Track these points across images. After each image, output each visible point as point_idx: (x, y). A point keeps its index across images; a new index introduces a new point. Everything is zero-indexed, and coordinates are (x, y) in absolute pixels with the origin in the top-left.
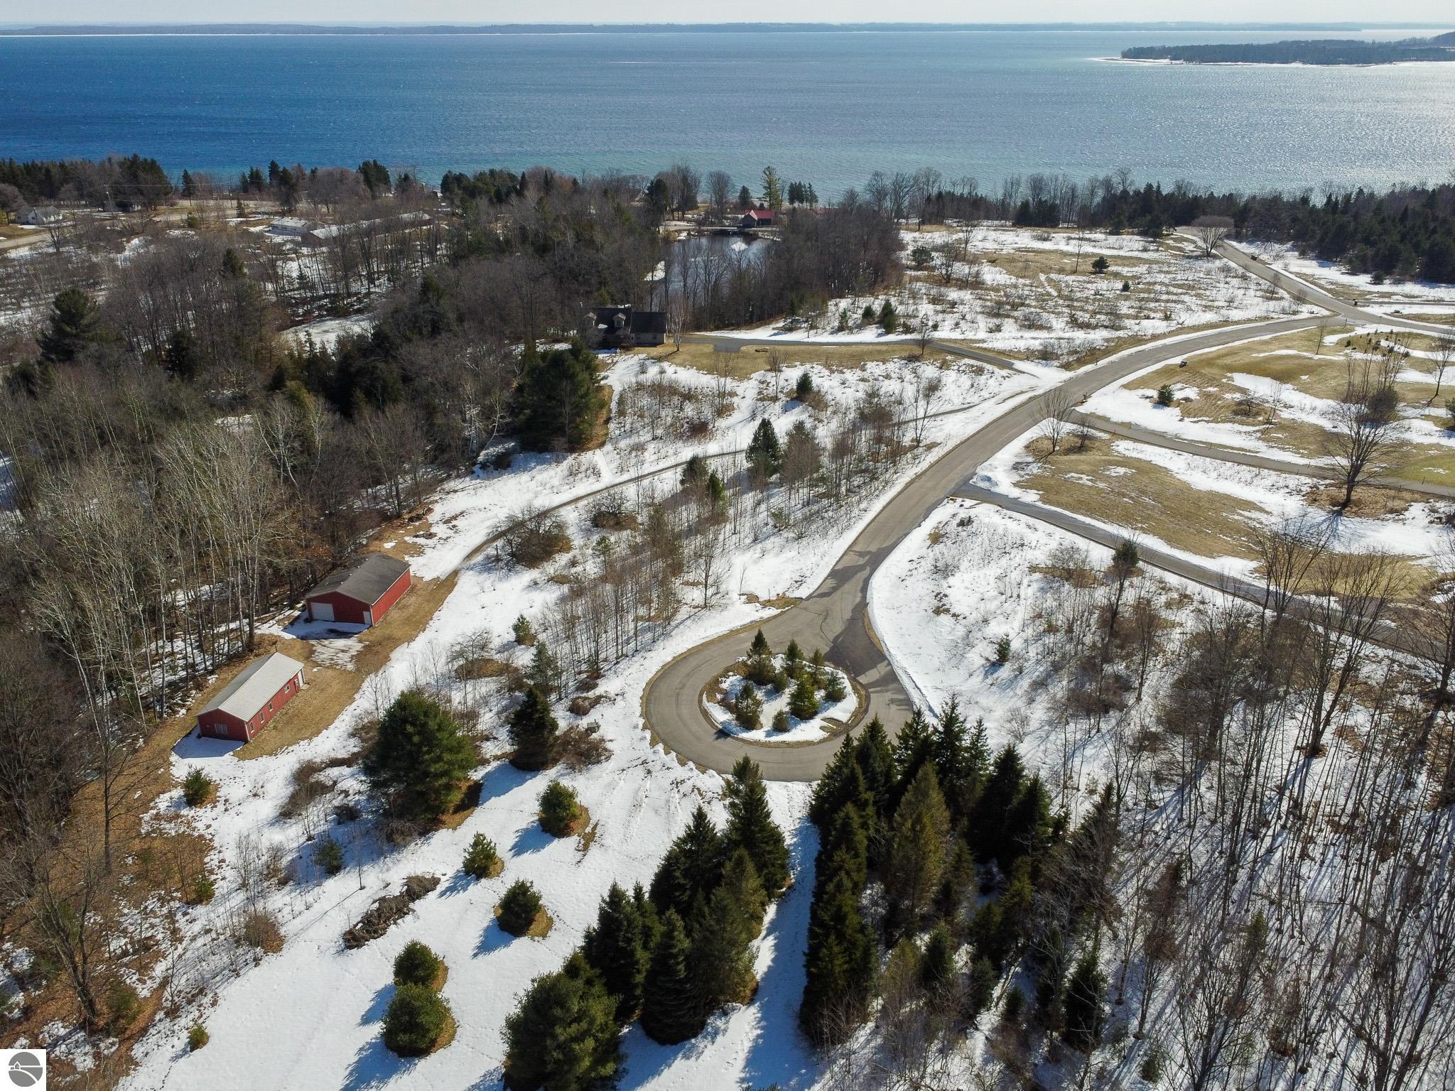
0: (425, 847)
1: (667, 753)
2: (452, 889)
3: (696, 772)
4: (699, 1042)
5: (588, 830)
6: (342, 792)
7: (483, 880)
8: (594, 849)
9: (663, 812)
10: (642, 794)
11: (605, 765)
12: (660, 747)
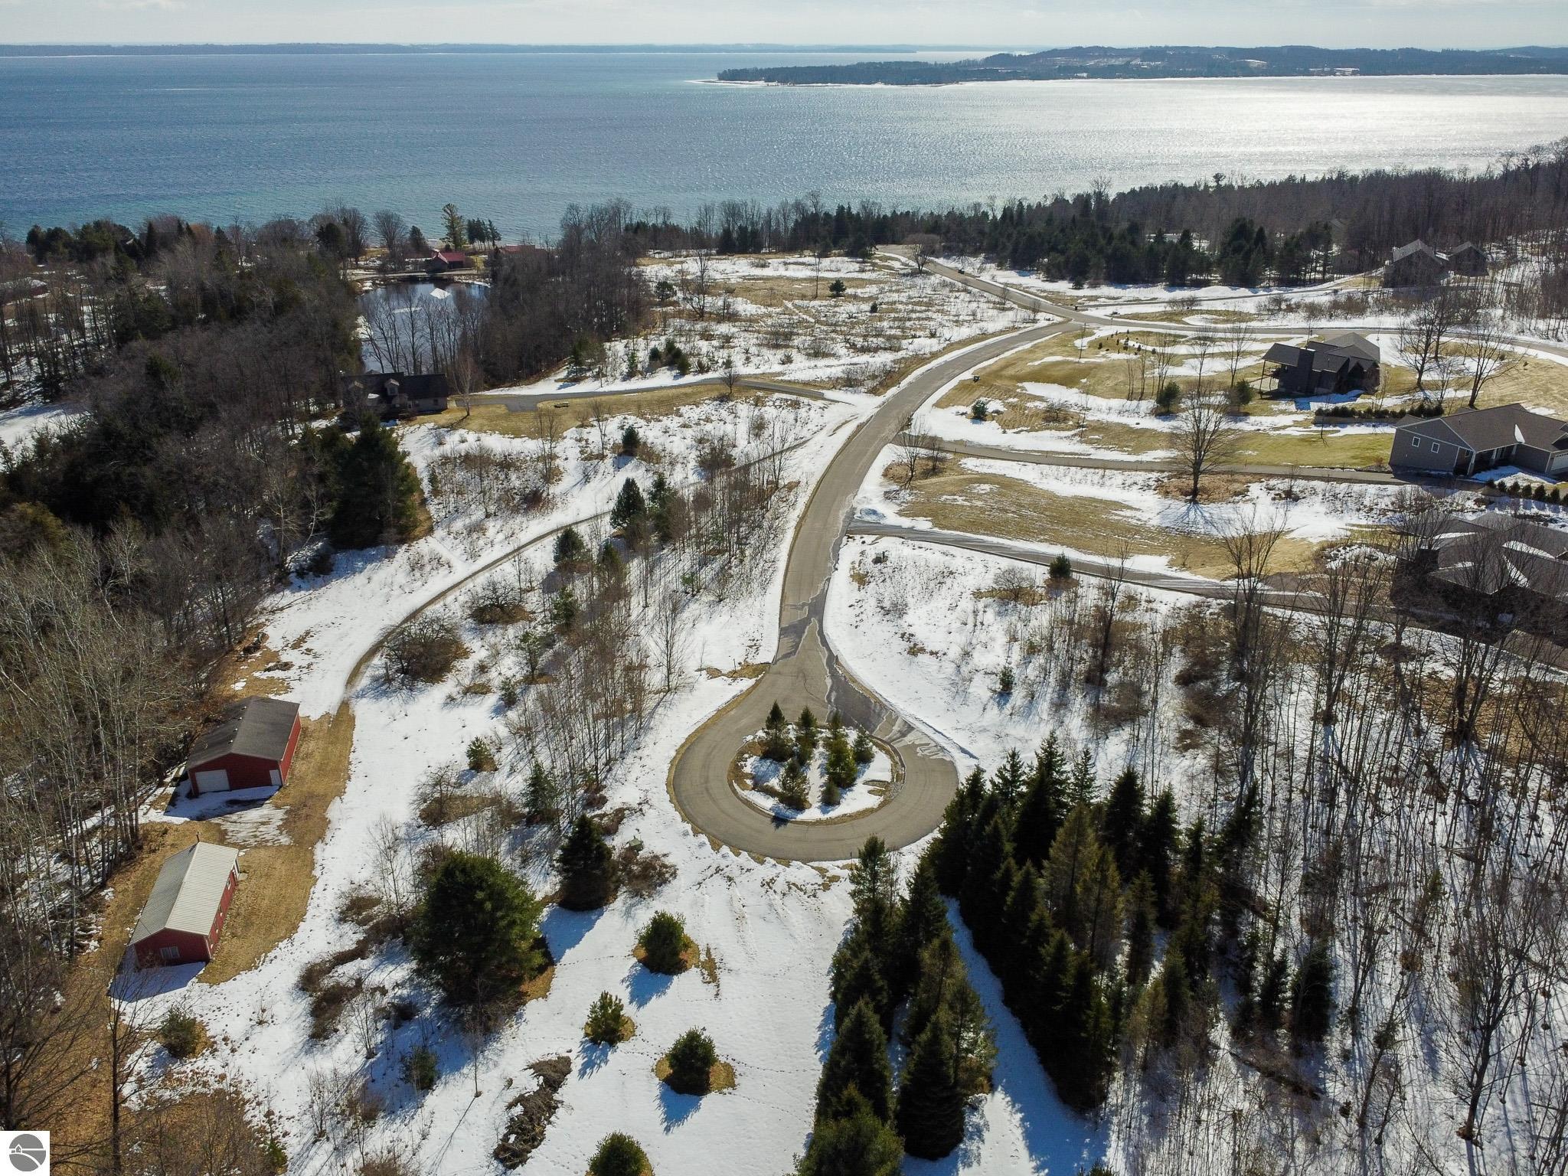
0: (523, 1027)
1: (738, 855)
2: (589, 1065)
3: (780, 867)
4: (969, 1145)
5: (703, 957)
6: (375, 990)
7: (619, 1045)
8: (723, 977)
9: (772, 917)
10: (737, 905)
11: (674, 882)
12: (725, 849)
